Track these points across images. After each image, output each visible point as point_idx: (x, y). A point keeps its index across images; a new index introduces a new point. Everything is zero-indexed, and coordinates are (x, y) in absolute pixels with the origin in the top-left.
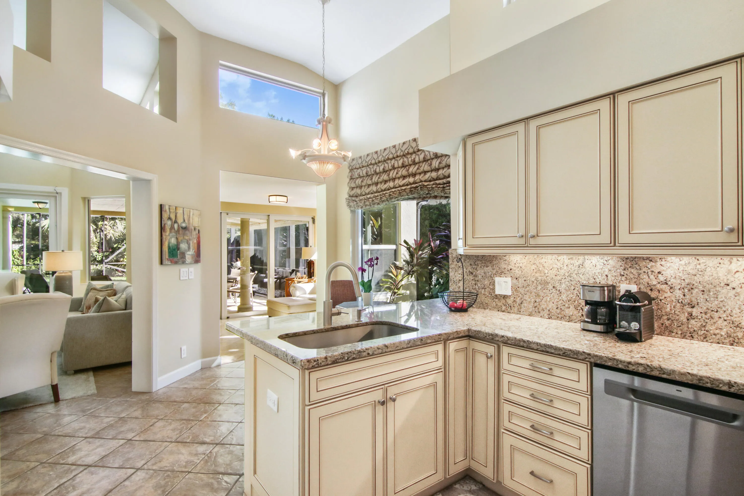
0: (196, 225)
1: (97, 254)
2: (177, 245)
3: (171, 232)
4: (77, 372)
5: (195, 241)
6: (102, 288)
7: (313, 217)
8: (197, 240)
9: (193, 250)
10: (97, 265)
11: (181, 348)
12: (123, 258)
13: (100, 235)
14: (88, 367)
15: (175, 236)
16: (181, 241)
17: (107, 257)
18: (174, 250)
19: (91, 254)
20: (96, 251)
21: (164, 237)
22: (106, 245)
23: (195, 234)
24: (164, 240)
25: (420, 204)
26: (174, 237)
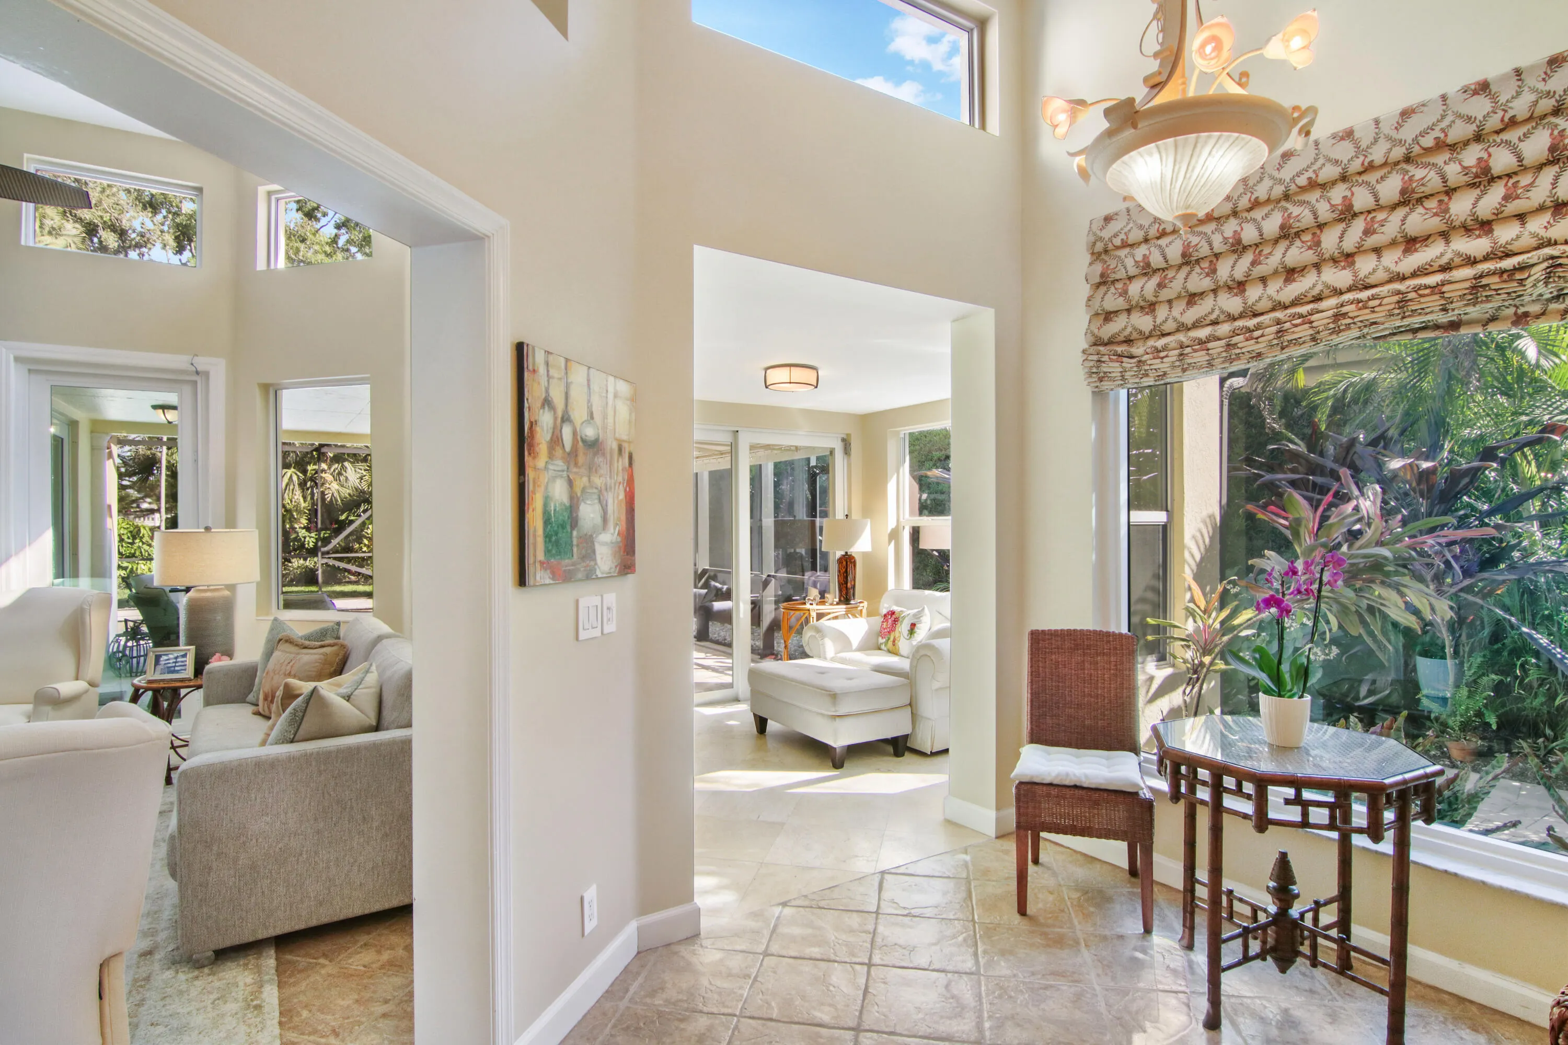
0: (625, 437)
1: (307, 534)
2: (571, 506)
3: (551, 456)
4: (224, 955)
5: (622, 496)
6: (308, 637)
7: (845, 437)
8: (625, 490)
9: (615, 529)
10: (305, 559)
11: (582, 899)
12: (360, 543)
13: (312, 494)
14: (262, 934)
15: (565, 474)
16: (584, 490)
17: (326, 541)
18: (563, 526)
19: (293, 536)
20: (304, 528)
21: (530, 474)
22: (325, 516)
23: (620, 468)
24: (530, 487)
25: (1228, 383)
26: (561, 477)
